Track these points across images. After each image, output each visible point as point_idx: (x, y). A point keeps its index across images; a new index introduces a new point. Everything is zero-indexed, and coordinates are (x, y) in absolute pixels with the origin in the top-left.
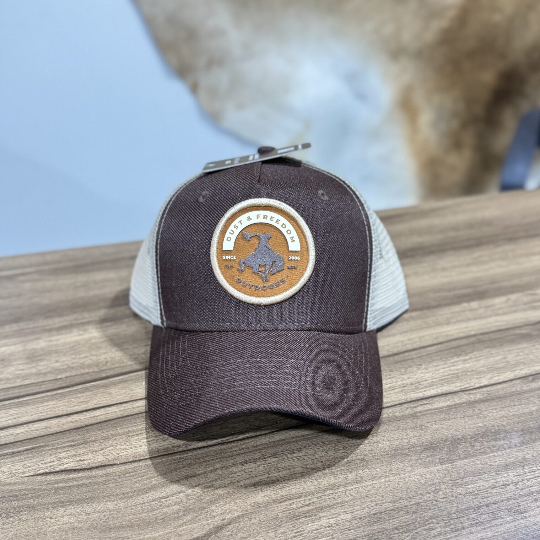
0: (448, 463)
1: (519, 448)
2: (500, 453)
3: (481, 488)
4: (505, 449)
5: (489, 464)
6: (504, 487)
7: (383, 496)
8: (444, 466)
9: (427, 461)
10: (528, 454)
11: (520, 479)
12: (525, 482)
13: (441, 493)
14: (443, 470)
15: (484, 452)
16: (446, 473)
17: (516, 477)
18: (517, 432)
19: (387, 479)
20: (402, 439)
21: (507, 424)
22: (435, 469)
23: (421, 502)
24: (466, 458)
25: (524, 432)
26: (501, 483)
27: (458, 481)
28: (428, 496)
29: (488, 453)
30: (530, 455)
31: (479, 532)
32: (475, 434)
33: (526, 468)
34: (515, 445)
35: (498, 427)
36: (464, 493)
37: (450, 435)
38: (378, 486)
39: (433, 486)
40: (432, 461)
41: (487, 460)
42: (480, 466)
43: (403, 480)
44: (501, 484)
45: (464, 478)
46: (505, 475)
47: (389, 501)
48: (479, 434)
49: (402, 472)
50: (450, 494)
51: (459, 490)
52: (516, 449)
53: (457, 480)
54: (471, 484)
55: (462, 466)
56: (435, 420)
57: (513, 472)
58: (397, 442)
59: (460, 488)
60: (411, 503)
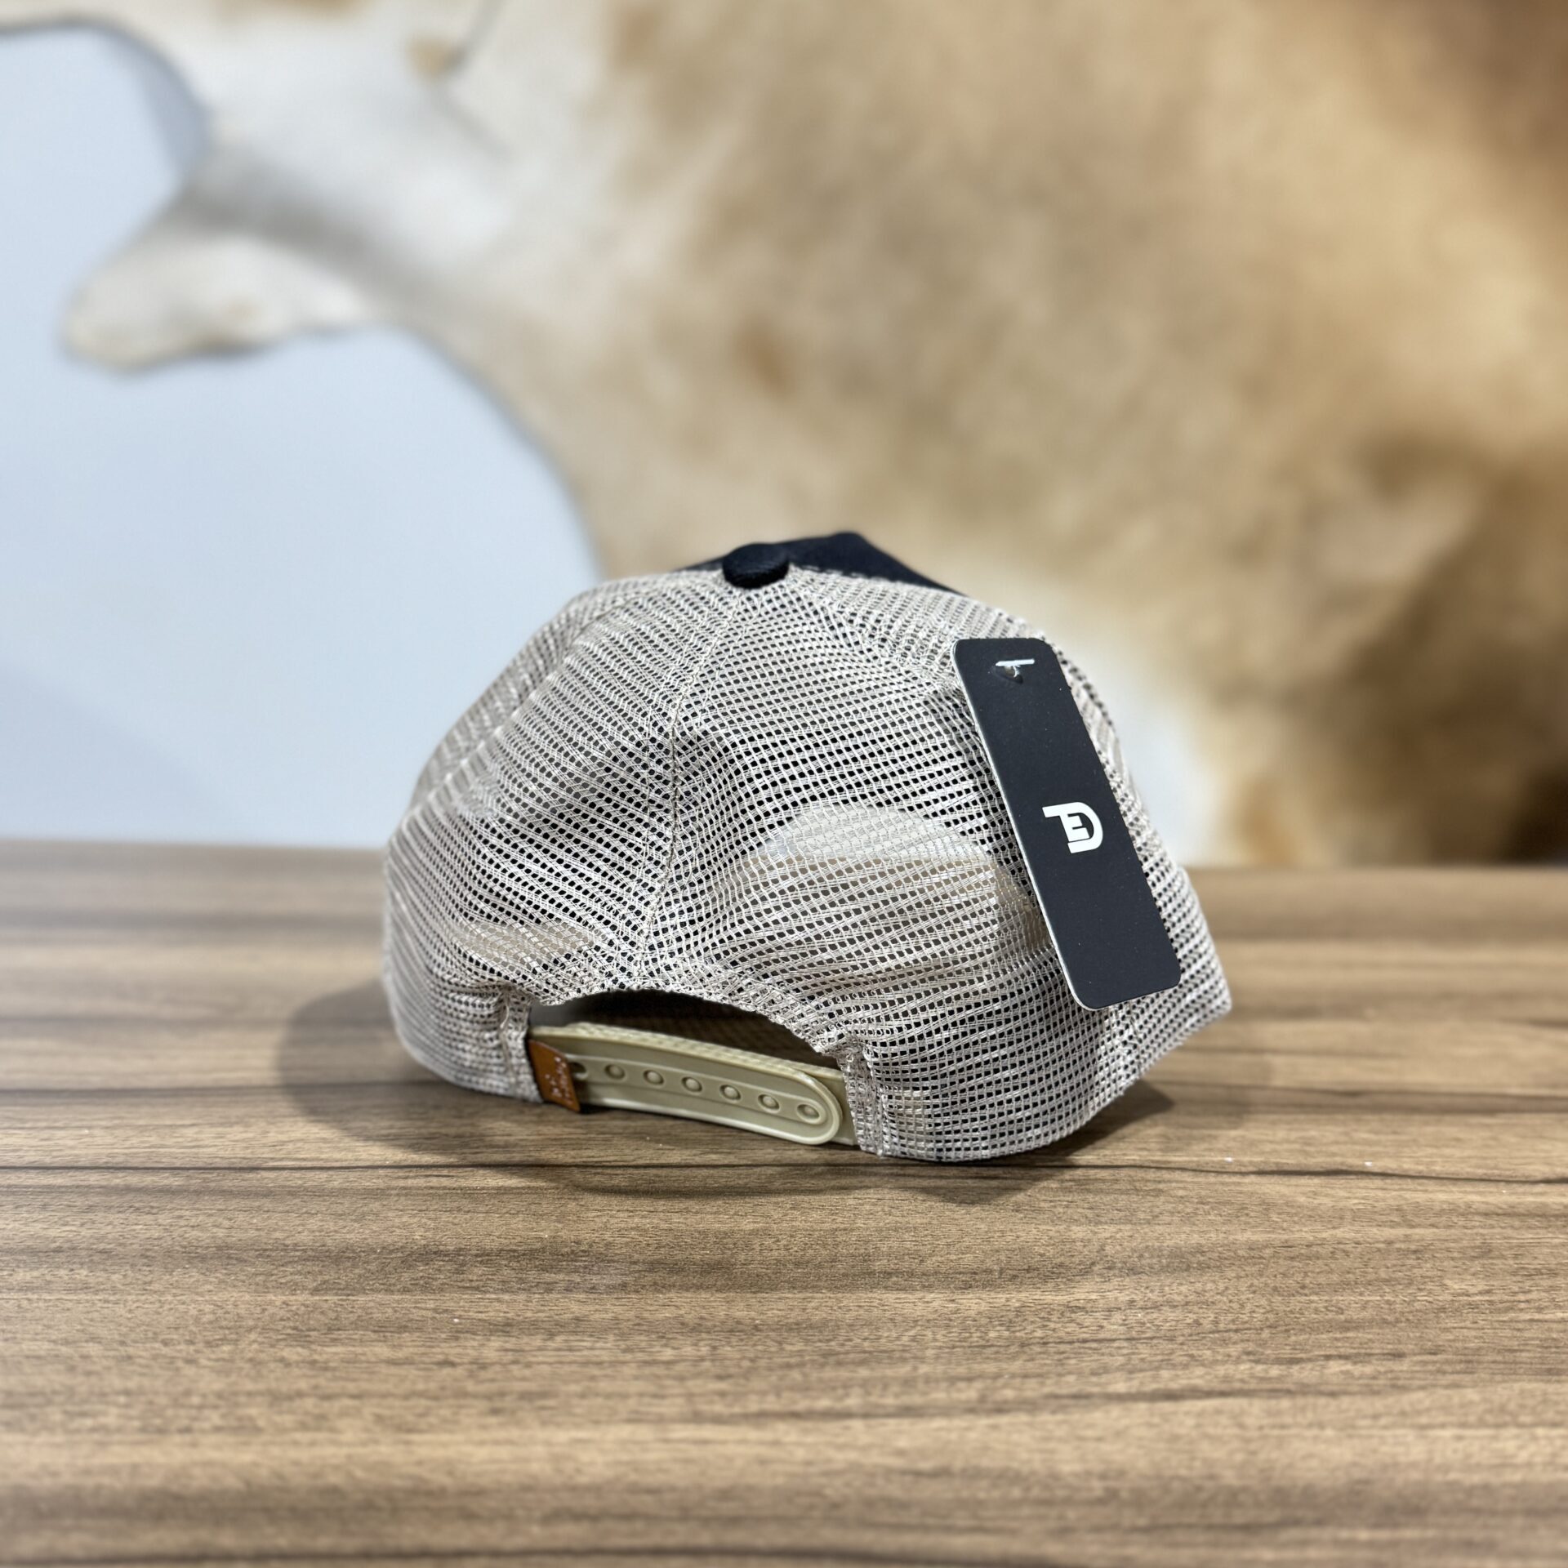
0: (337, 1294)
1: (592, 1296)
2: (522, 1297)
3: (363, 1358)
4: (549, 1291)
5: (457, 1314)
6: (435, 1367)
7: (49, 1327)
8: (317, 1298)
9: (283, 1281)
10: (606, 1311)
11: (510, 1357)
12: (514, 1368)
13: (226, 1348)
14: (303, 1305)
15: (477, 1289)
16: (300, 1312)
17: (502, 1353)
18: (635, 1263)
19: (112, 1298)
20: (275, 1230)
21: (627, 1244)
22: (279, 1299)
23: (140, 1357)
24: (405, 1291)
25: (653, 1266)
26: (440, 1357)
27: (312, 1333)
28: (182, 1347)
29: (485, 1292)
30: (610, 1315)
31: (218, 1447)
32: (502, 1250)
33: (559, 1339)
34: (593, 1288)
35: (591, 1246)
36: (295, 1358)
37: (423, 1242)
38: (70, 1305)
39: (227, 1332)
40: (296, 1284)
41: (462, 1304)
42: (424, 1313)
43: (158, 1305)
44: (435, 1360)
45: (339, 1329)
46: (475, 1344)
47: (54, 1337)
48: (514, 1251)
49: (174, 1291)
50: (250, 1355)
51: (292, 1353)
52: (582, 1296)
53: (314, 1330)
54: (343, 1344)
55: (372, 1304)
56: (424, 1208)
57: (506, 1342)
58: (252, 1233)
59: (299, 1350)
60: (112, 1353)
